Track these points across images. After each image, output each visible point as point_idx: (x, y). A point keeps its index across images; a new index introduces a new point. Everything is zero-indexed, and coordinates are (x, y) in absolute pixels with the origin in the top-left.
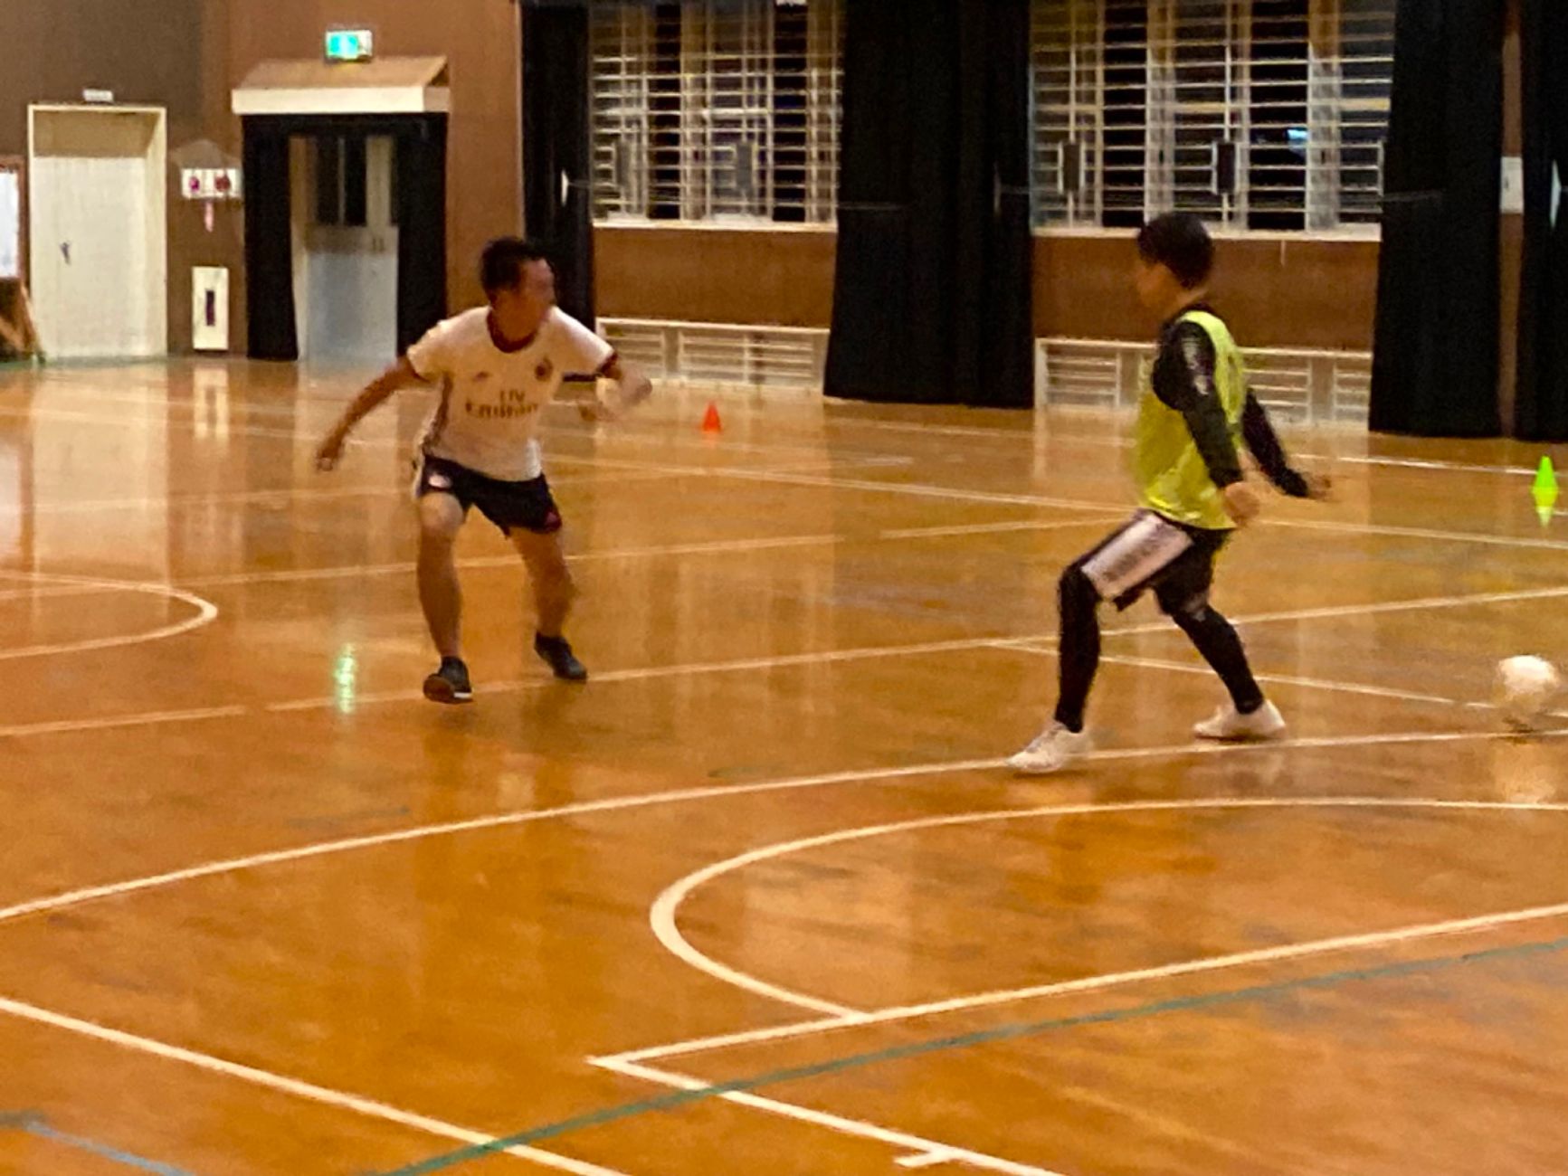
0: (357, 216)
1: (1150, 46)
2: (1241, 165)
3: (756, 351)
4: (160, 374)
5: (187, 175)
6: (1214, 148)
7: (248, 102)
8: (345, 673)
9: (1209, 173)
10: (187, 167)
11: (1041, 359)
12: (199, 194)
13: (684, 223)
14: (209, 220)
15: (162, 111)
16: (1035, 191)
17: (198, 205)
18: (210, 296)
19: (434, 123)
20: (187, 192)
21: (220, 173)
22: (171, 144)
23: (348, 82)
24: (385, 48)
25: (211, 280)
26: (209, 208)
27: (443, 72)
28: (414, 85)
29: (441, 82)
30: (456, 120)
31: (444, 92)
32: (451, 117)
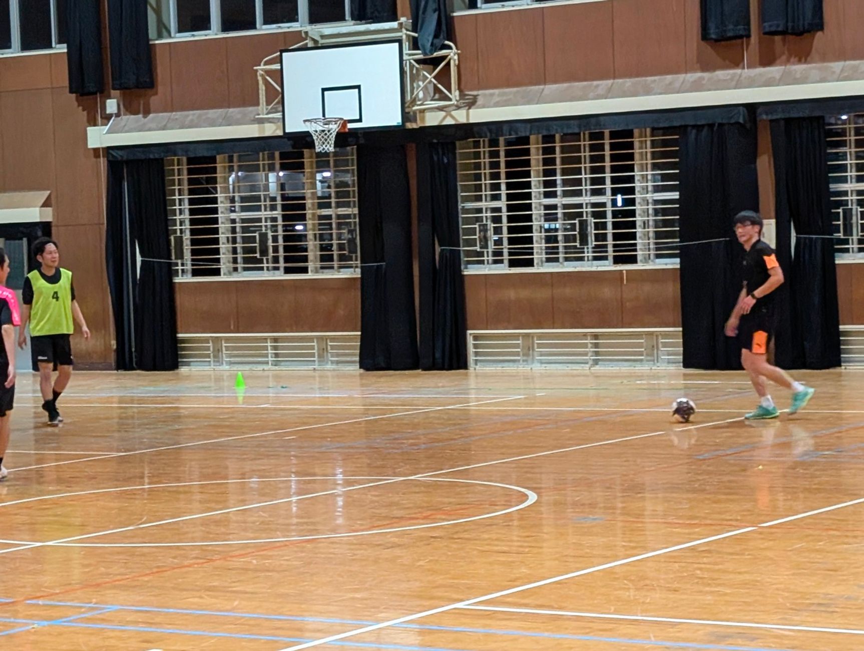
1: (532, 170)
2: (591, 231)
3: (275, 348)
6: (577, 221)
9: (575, 235)
11: (470, 342)
13: (222, 278)
19: (46, 227)
27: (49, 198)
28: (35, 207)
29: (46, 204)
30: (57, 226)
31: (49, 210)
32: (53, 224)
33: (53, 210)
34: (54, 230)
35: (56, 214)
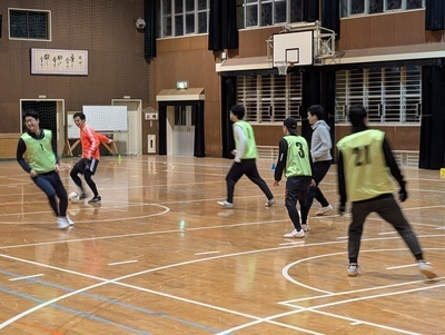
0: (184, 123)
1: (364, 83)
2: (384, 110)
4: (141, 158)
5: (146, 115)
6: (379, 106)
7: (160, 98)
8: (183, 223)
9: (378, 111)
10: (146, 113)
12: (149, 119)
14: (151, 124)
15: (141, 101)
16: (337, 115)
17: (149, 121)
18: (152, 141)
19: (202, 102)
20: (146, 118)
21: (154, 114)
22: (143, 107)
23: (182, 94)
24: (190, 86)
25: (152, 138)
26: (151, 122)
28: (197, 94)
30: (206, 102)
31: (203, 96)
35: (206, 97)
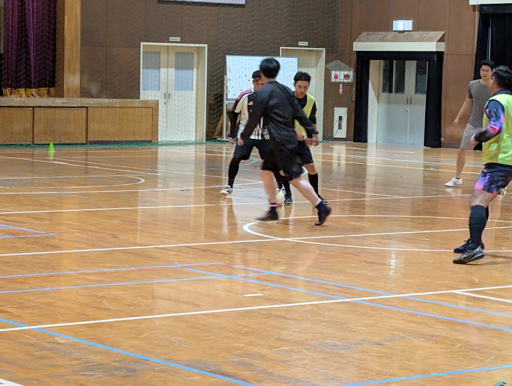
0: (400, 89)
5: (333, 73)
7: (359, 46)
10: (333, 70)
12: (338, 80)
14: (341, 91)
15: (324, 49)
17: (338, 84)
18: (340, 118)
19: (440, 55)
20: (333, 80)
21: (346, 73)
22: (327, 62)
24: (418, 27)
25: (341, 112)
26: (341, 85)
27: (443, 36)
28: (434, 41)
29: (441, 40)
30: (447, 55)
31: (443, 44)
32: (445, 53)
33: (445, 44)
34: (445, 57)
35: (447, 47)
